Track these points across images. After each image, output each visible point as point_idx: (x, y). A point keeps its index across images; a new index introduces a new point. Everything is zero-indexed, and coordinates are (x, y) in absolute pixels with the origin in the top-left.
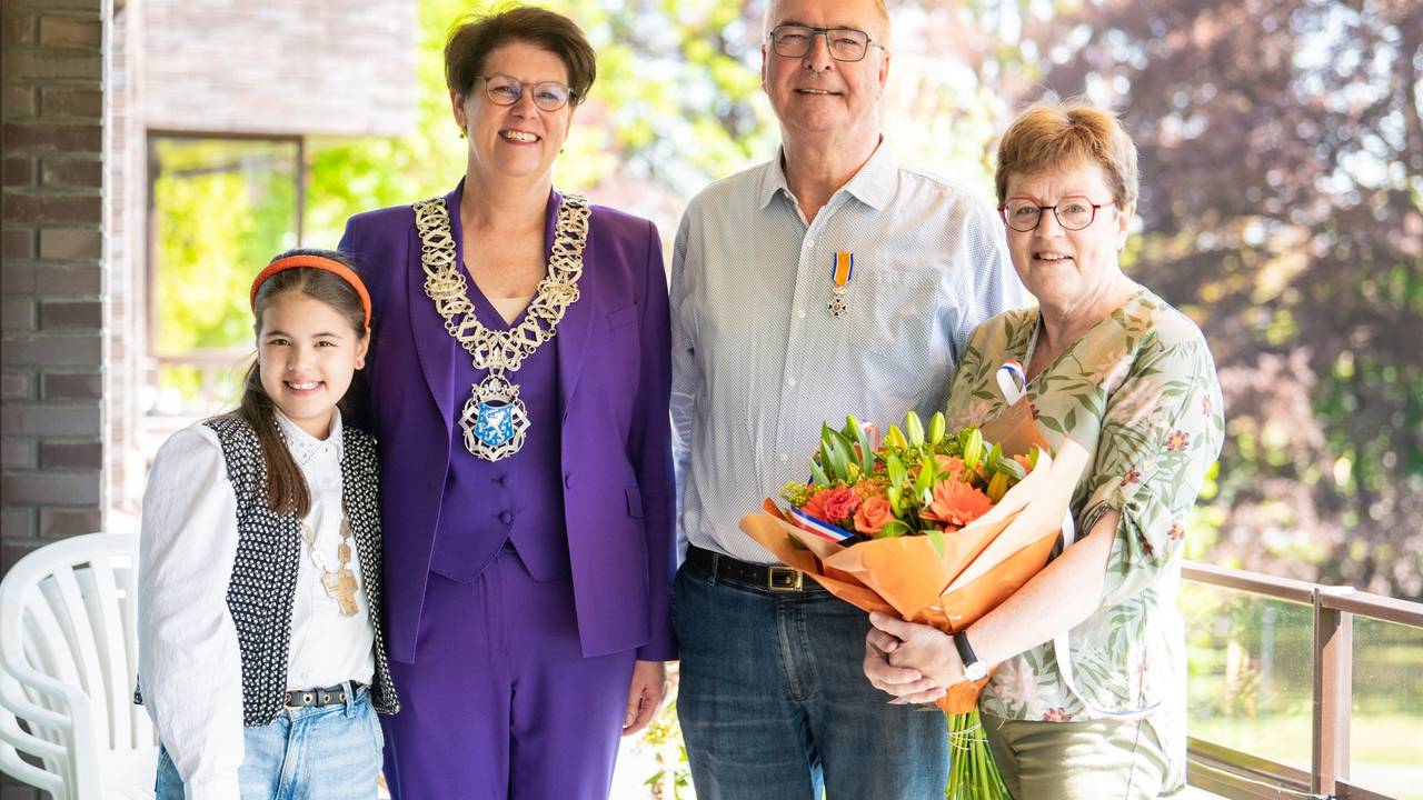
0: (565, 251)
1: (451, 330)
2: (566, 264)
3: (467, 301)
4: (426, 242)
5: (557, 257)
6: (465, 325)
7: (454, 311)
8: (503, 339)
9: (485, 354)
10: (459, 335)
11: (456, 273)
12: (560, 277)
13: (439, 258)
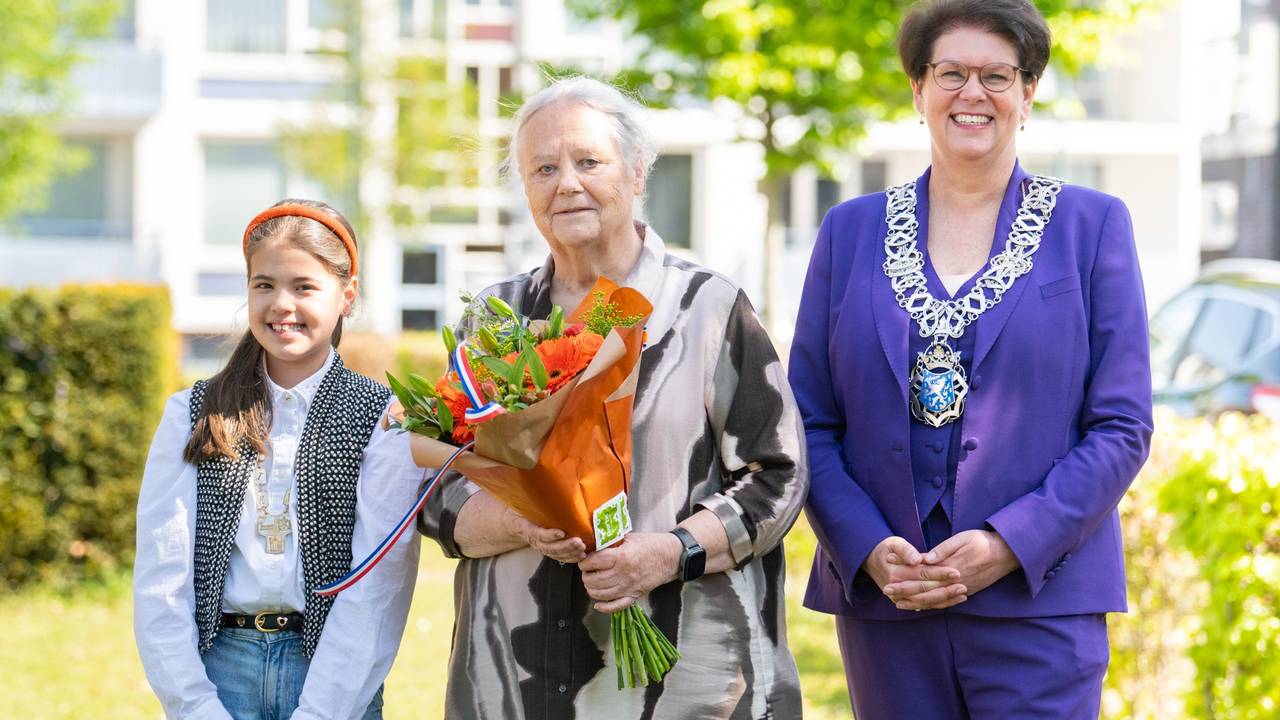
0: (1026, 228)
1: (901, 302)
2: (1024, 239)
3: (921, 275)
4: (892, 227)
5: (1015, 232)
6: (916, 296)
7: (908, 285)
8: (949, 308)
9: (930, 322)
10: (909, 306)
11: (916, 252)
12: (1015, 251)
13: (901, 239)
